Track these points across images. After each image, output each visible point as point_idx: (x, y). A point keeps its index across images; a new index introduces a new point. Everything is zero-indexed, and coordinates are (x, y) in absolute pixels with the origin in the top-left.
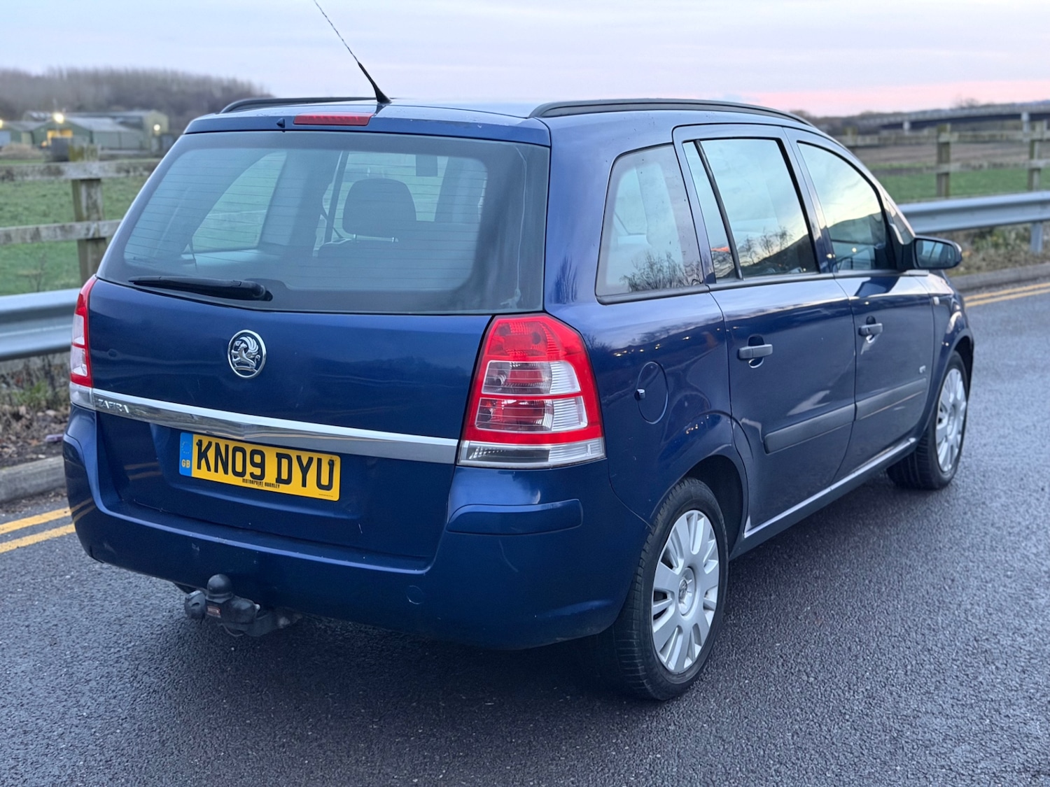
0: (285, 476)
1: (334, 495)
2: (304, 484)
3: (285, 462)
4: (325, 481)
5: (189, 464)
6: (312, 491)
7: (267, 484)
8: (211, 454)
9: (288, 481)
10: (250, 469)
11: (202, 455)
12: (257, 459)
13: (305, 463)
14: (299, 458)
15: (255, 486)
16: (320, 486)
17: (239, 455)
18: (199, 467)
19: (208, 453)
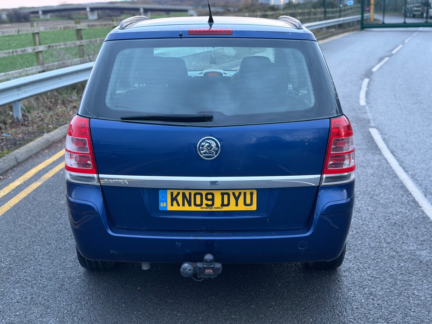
1: (254, 207)
2: (237, 205)
4: (248, 202)
5: (165, 204)
6: (242, 207)
8: (180, 198)
9: (228, 205)
10: (205, 202)
12: (210, 197)
13: (237, 195)
14: (234, 194)
16: (245, 204)
18: (172, 205)
19: (177, 198)
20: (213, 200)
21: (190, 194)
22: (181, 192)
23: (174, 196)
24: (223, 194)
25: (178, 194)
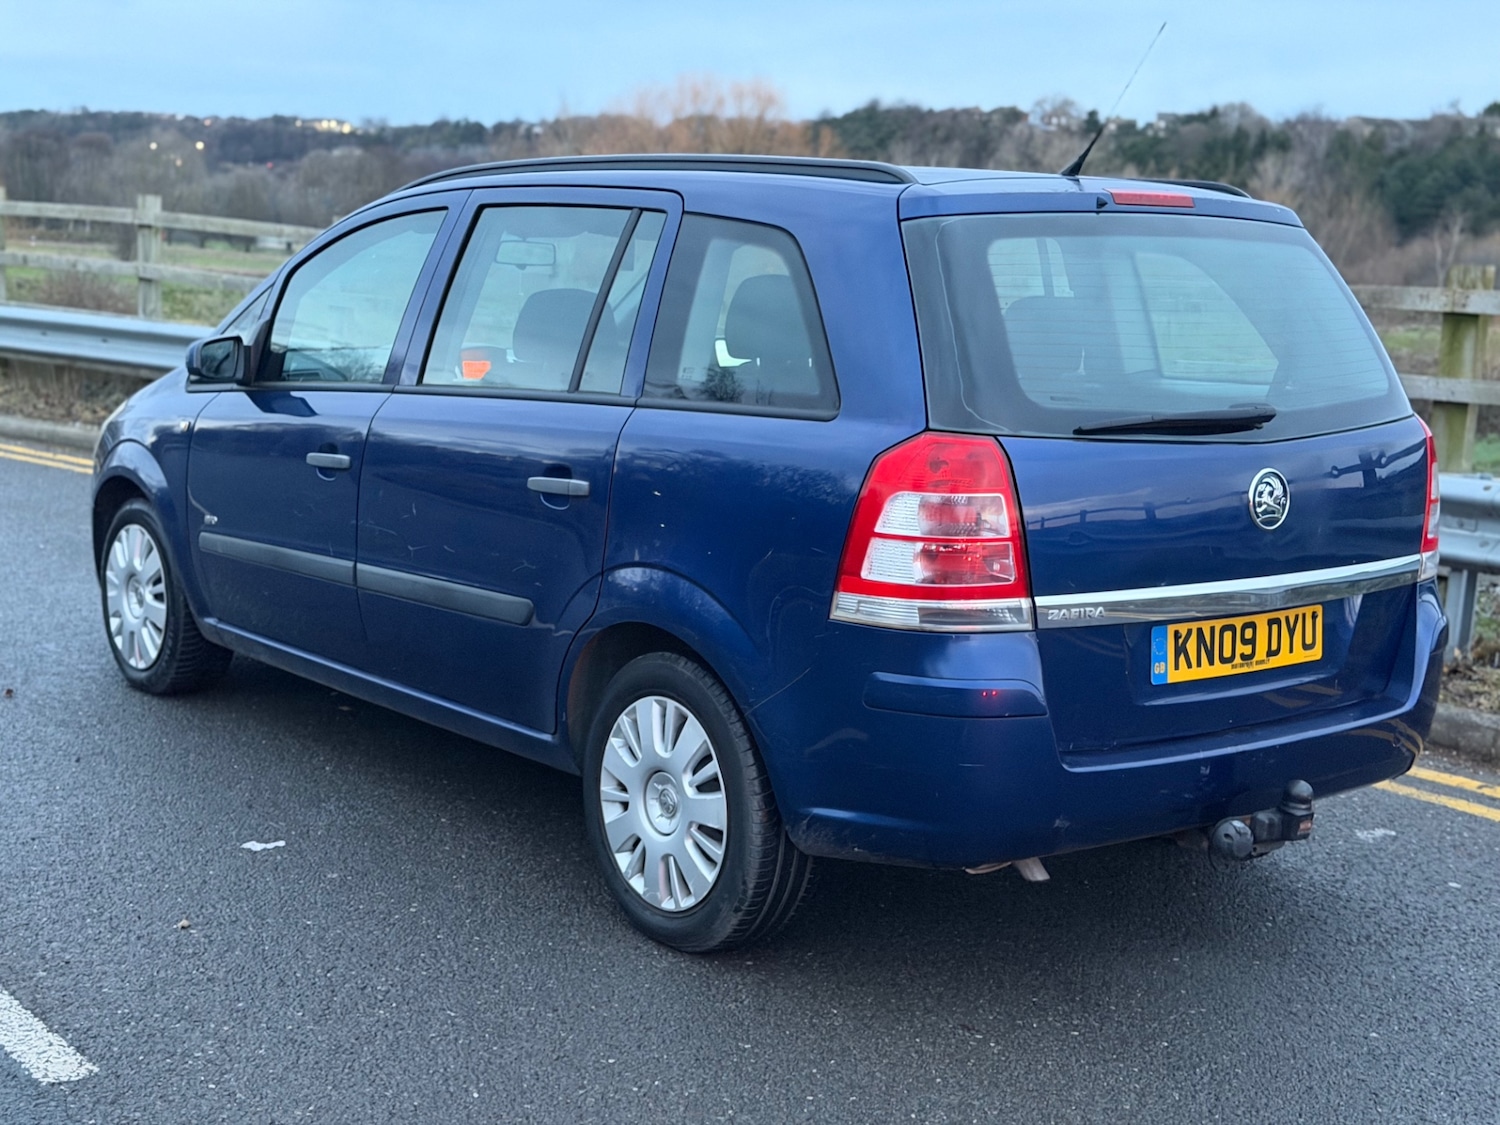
0: (1274, 647)
2: (1291, 651)
3: (1275, 627)
7: (1258, 663)
8: (1192, 646)
11: (1180, 650)
15: (1245, 670)
17: (1228, 635)
18: (1177, 667)
19: (1188, 646)
20: (1252, 642)
21: (1212, 629)
22: (1194, 626)
23: (1181, 641)
24: (1271, 622)
25: (1190, 632)
